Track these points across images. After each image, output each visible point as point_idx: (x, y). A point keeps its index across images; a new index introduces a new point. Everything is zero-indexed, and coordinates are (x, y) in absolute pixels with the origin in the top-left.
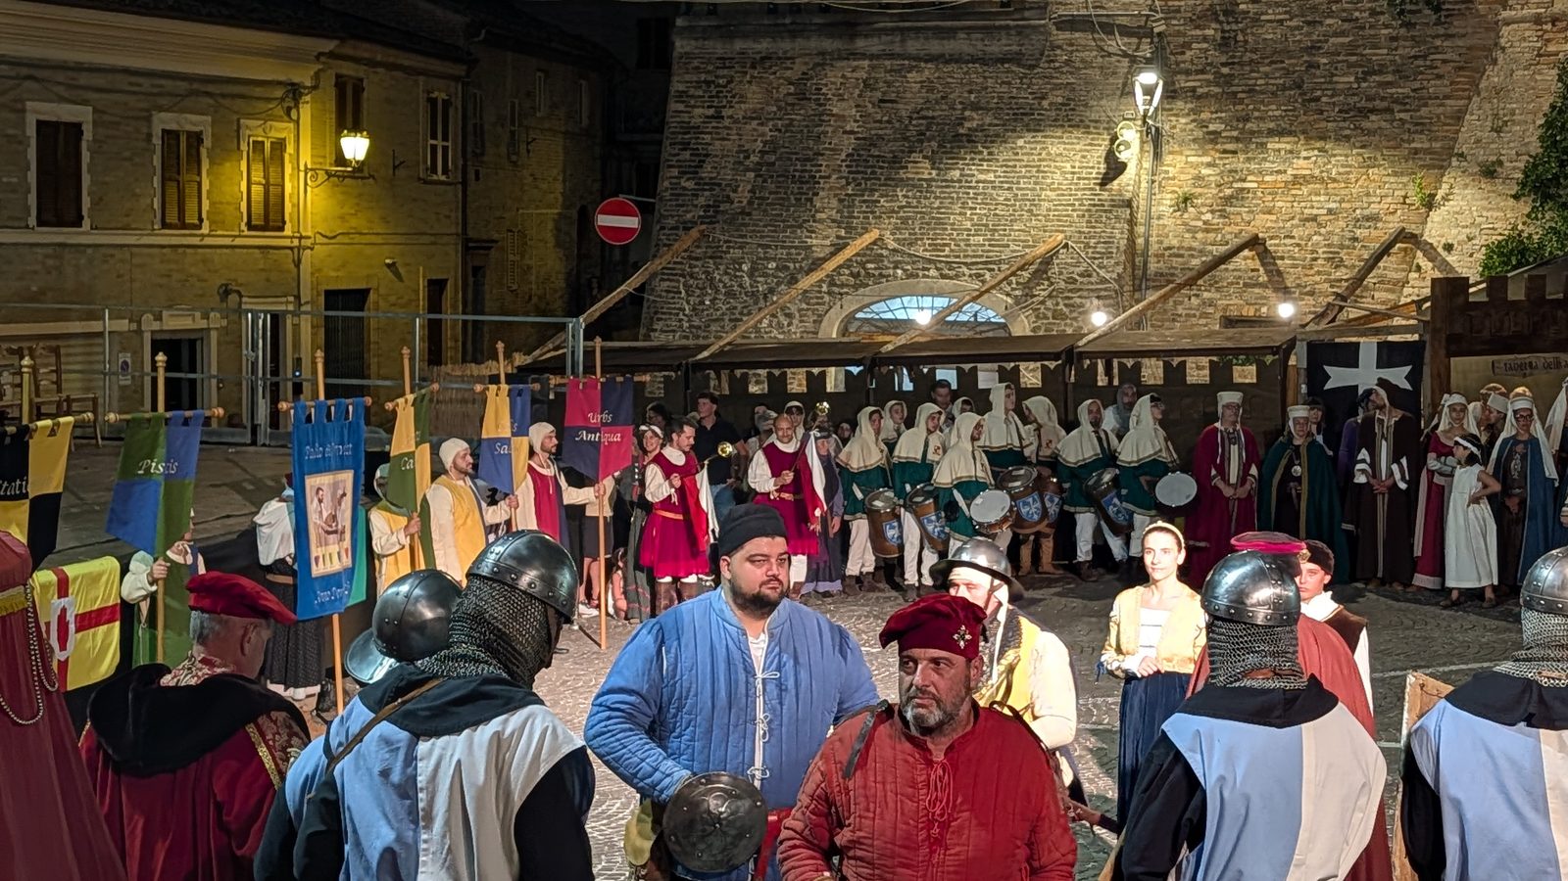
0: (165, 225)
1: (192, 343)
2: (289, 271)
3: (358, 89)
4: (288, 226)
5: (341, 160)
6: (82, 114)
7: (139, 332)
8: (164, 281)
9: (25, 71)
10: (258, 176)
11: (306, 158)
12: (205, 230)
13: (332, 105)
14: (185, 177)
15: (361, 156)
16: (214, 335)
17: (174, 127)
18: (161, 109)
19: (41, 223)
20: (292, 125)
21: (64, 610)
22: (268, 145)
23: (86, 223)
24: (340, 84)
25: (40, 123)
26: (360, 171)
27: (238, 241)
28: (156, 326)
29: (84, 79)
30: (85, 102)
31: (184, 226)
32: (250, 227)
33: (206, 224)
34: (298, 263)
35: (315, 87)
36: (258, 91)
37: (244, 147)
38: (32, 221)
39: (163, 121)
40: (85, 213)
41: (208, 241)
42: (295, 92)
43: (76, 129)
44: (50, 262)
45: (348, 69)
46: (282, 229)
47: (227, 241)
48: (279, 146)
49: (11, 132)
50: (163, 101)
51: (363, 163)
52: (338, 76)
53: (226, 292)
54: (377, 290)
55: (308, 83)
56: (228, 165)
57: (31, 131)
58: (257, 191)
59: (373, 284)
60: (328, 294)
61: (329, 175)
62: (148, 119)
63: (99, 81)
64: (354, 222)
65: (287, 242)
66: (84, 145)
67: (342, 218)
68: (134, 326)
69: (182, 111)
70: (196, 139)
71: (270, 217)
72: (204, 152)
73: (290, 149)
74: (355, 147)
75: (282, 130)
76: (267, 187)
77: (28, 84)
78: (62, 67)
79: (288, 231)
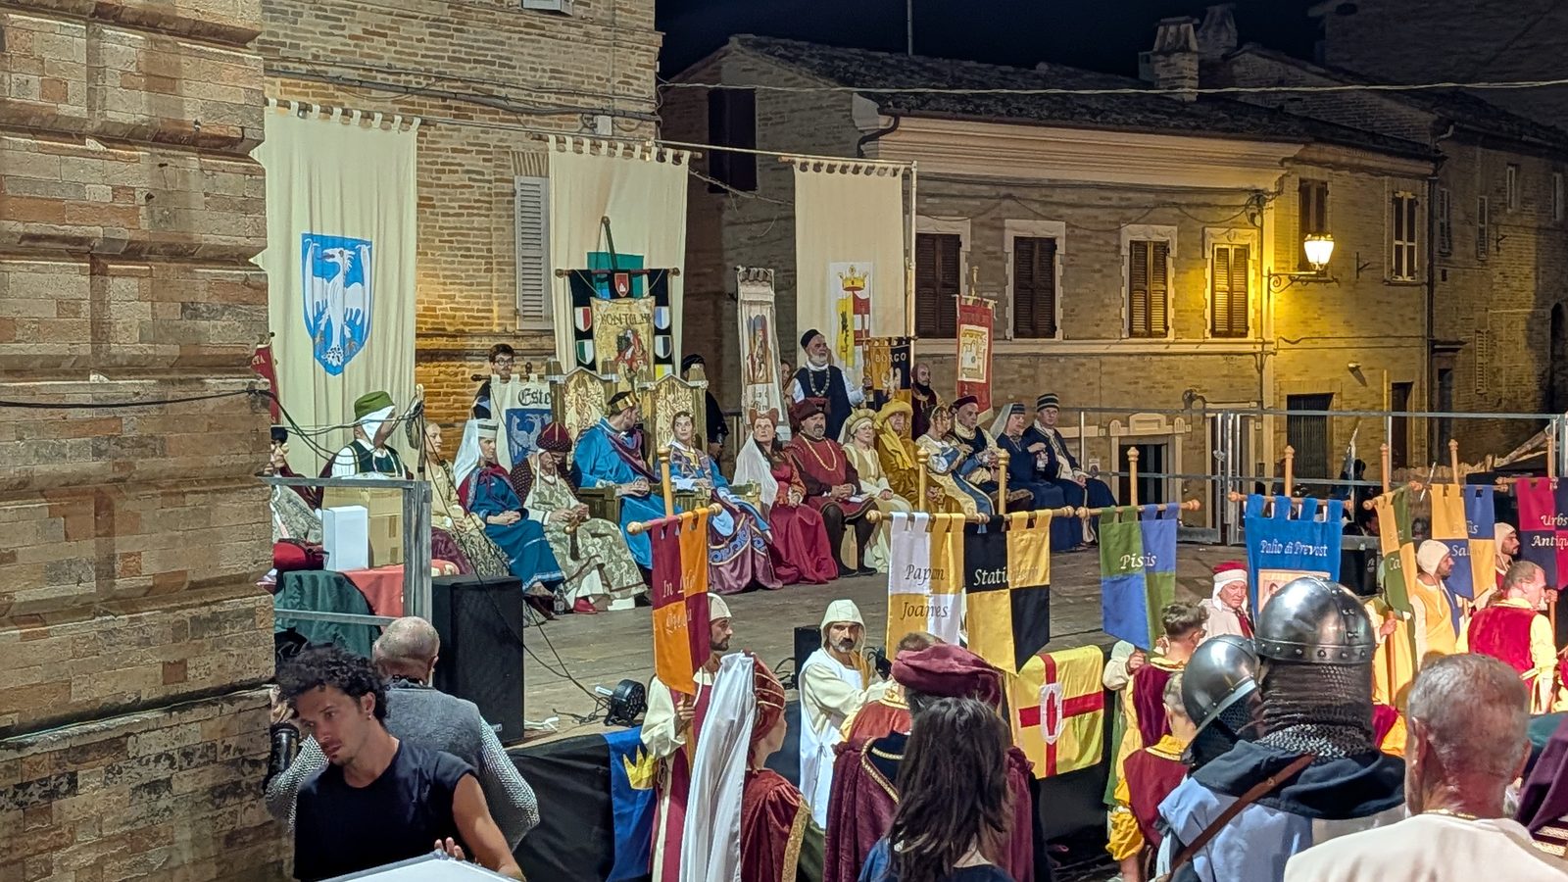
0: (1132, 334)
1: (1158, 448)
2: (1252, 377)
3: (1322, 191)
4: (1251, 332)
5: (1304, 264)
6: (1056, 230)
7: (1108, 438)
8: (1131, 388)
9: (1004, 191)
10: (1222, 284)
11: (1269, 263)
12: (1171, 338)
13: (1296, 211)
14: (1154, 286)
15: (1325, 259)
16: (1179, 440)
17: (1142, 238)
18: (1129, 221)
19: (1018, 334)
20: (1255, 232)
21: (1052, 695)
22: (1232, 253)
23: (1059, 333)
24: (1304, 189)
25: (1017, 239)
26: (1323, 276)
27: (1203, 348)
28: (1124, 432)
29: (1057, 196)
30: (1059, 218)
31: (1151, 335)
32: (1214, 333)
33: (1171, 331)
34: (1260, 371)
35: (1279, 193)
36: (1223, 200)
37: (1208, 255)
38: (1010, 333)
39: (1132, 232)
40: (1058, 324)
41: (1173, 349)
42: (1259, 198)
43: (1050, 245)
44: (1025, 371)
45: (1312, 173)
46: (1245, 335)
47: (1192, 348)
48: (1243, 252)
49: (990, 248)
50: (1129, 213)
51: (1327, 267)
52: (1302, 181)
53: (1190, 398)
54: (1340, 394)
55: (1272, 190)
56: (1192, 273)
57: (1009, 247)
58: (1221, 299)
59: (1335, 390)
60: (1290, 398)
61: (1293, 280)
62: (1117, 232)
63: (1071, 196)
64: (1316, 327)
65: (1250, 348)
66: (1057, 258)
67: (1305, 322)
68: (1103, 432)
69: (1149, 222)
70: (1163, 248)
71: (1233, 323)
72: (1170, 261)
73: (1254, 255)
74: (1320, 250)
75: (1246, 236)
76: (1230, 294)
77: (1007, 203)
78: (1036, 185)
79: (1251, 337)
